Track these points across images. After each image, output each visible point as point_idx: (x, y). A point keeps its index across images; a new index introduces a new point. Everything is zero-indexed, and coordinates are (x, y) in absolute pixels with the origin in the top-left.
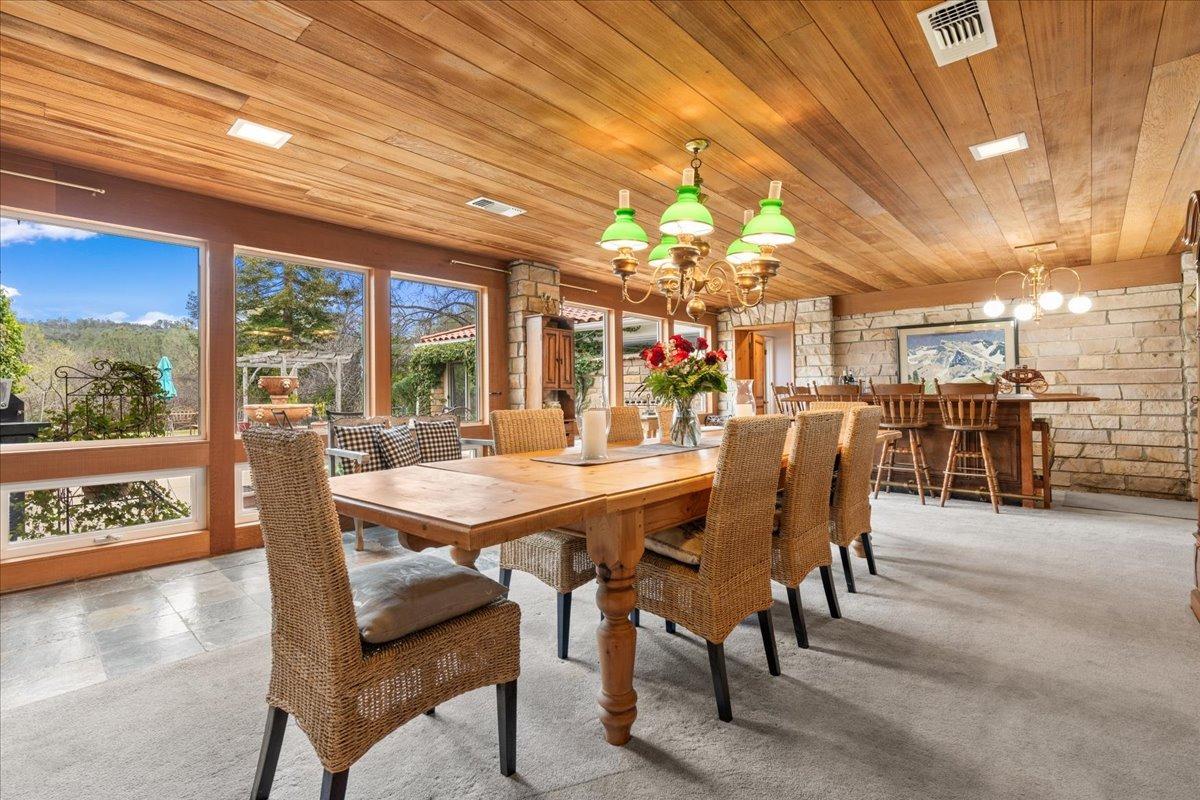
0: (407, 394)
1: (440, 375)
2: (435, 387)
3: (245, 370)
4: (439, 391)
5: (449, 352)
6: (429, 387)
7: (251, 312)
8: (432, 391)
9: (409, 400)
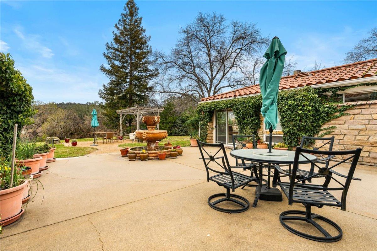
0: (194, 125)
1: (212, 116)
2: (209, 122)
3: (121, 115)
4: (211, 124)
5: (223, 105)
6: (207, 122)
7: (118, 95)
8: (208, 124)
9: (195, 128)
